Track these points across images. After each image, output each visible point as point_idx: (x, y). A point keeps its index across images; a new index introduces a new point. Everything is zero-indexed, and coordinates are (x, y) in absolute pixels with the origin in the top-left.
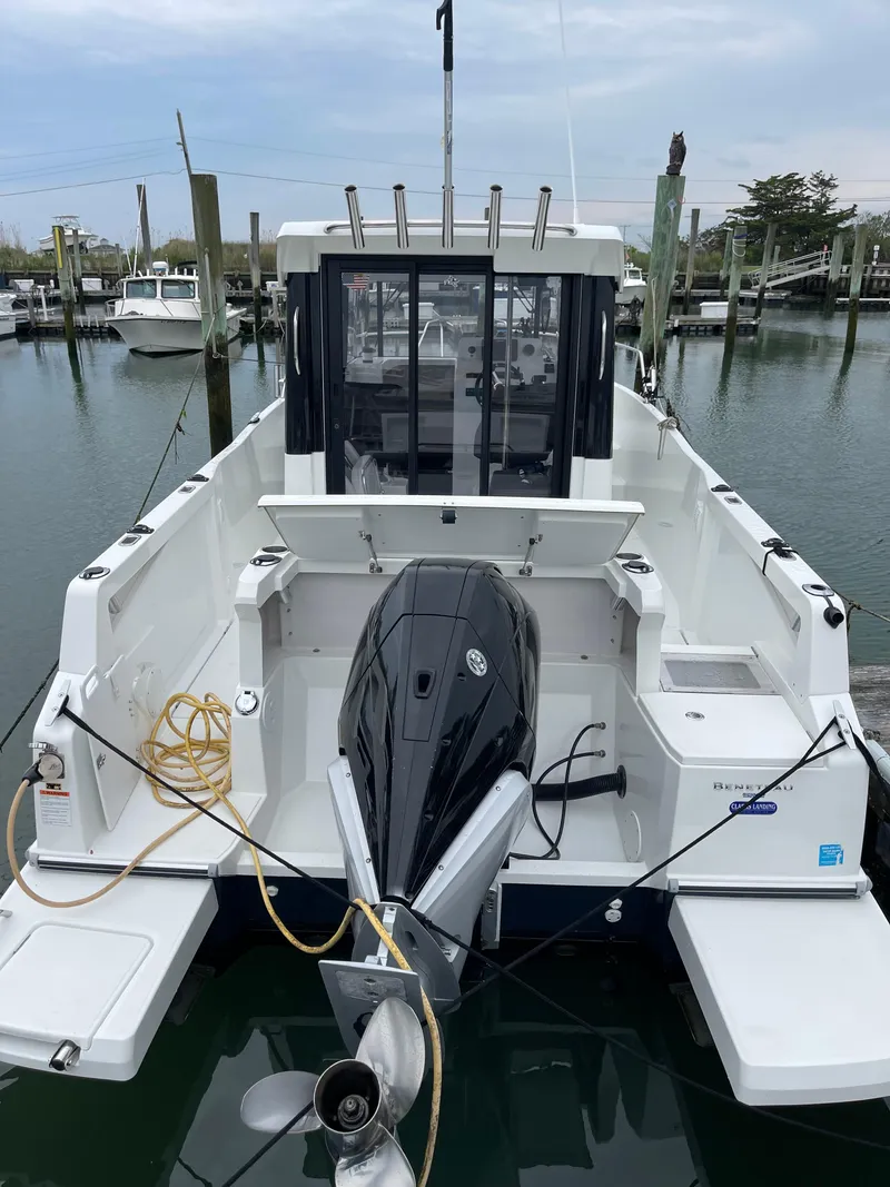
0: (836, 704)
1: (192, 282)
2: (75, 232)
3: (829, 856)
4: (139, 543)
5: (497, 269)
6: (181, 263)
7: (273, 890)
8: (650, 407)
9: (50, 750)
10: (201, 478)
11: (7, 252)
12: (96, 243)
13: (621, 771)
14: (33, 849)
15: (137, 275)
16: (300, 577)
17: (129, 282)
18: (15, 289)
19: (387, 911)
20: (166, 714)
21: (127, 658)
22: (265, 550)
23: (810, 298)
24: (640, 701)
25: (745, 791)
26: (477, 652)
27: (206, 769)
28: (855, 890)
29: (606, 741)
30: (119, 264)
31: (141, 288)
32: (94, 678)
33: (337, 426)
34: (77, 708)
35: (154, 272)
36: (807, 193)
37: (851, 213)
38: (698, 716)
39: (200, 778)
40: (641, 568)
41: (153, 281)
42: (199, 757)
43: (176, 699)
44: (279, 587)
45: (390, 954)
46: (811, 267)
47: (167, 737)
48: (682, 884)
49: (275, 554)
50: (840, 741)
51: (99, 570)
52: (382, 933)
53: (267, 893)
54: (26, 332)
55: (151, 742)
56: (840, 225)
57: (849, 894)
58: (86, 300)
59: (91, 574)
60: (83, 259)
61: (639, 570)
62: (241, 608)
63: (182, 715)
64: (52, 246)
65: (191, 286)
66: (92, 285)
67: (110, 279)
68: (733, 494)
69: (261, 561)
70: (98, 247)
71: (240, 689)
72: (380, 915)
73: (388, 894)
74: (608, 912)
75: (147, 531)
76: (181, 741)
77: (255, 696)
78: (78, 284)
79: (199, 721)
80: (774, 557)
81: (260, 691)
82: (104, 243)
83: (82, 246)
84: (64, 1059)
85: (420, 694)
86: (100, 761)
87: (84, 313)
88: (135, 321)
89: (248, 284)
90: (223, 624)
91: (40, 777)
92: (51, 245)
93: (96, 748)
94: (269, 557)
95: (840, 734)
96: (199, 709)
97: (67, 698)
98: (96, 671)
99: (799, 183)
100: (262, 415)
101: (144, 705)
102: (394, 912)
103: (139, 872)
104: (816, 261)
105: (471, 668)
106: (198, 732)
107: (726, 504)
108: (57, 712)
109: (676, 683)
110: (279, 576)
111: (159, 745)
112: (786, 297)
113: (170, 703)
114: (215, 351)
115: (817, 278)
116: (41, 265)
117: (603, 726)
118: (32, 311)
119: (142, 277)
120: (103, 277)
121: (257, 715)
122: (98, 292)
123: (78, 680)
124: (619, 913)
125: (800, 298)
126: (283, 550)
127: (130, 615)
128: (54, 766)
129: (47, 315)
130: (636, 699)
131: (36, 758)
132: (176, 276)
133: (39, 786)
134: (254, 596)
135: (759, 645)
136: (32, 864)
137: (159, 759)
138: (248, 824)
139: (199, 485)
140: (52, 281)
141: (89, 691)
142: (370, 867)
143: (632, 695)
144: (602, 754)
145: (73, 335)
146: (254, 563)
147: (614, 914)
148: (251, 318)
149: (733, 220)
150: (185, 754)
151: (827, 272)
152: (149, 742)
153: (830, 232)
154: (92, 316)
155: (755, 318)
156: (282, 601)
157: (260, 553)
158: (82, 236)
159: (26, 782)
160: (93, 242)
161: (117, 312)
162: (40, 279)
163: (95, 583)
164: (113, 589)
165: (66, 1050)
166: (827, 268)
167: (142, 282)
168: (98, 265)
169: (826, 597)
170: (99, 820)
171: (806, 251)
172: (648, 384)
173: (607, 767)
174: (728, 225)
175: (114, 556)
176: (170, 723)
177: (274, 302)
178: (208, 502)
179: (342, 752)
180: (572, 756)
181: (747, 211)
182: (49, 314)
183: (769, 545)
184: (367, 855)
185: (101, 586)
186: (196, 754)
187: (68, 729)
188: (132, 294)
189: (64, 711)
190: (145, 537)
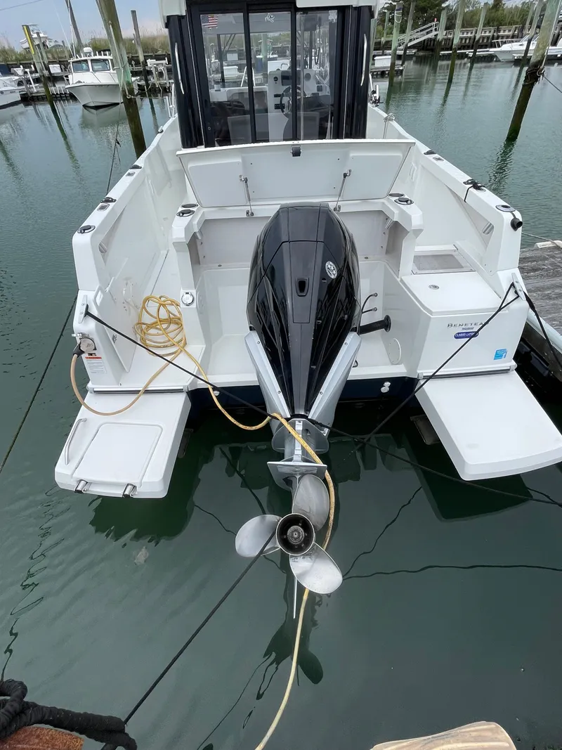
0: (513, 275)
1: (107, 60)
2: (38, 34)
3: (499, 355)
4: (110, 208)
5: (299, 6)
6: (99, 48)
7: (217, 393)
8: (376, 109)
9: (84, 336)
10: (137, 167)
11: (4, 52)
12: (52, 44)
13: (387, 318)
14: (90, 385)
15: (77, 58)
16: (207, 223)
17: (73, 62)
18: (15, 74)
19: (297, 423)
20: (144, 307)
21: (116, 278)
22: (184, 207)
23: (426, 53)
24: (402, 280)
25: (463, 327)
26: (331, 263)
27: (171, 335)
28: (509, 370)
29: (378, 303)
30: (67, 54)
31: (80, 66)
32: (100, 292)
33: (209, 128)
34: (94, 312)
35: (86, 55)
38: (436, 287)
39: (169, 341)
40: (407, 201)
41: (86, 61)
42: (167, 328)
43: (147, 299)
44: (196, 230)
45: (303, 449)
46: (428, 33)
47: (147, 319)
48: (424, 375)
49: (191, 209)
50: (516, 296)
51: (89, 228)
52: (296, 436)
53: (214, 394)
54: (27, 99)
55: (140, 323)
56: (443, 5)
57: (506, 371)
58: (54, 79)
59: (84, 230)
60: (46, 53)
61: (405, 203)
62: (177, 245)
63: (152, 307)
64: (28, 46)
65: (107, 62)
66: (55, 69)
67: (64, 64)
68: (437, 156)
69: (183, 214)
70: (54, 47)
71: (183, 292)
72: (293, 426)
73: (296, 413)
74: (383, 388)
75: (113, 201)
76: (154, 320)
77: (192, 295)
78: (48, 69)
79: (162, 310)
80: (473, 190)
81: (194, 292)
82: (57, 44)
83: (44, 45)
84: (130, 492)
85: (300, 294)
86: (114, 338)
87: (55, 86)
88: (81, 87)
89: (138, 63)
90: (164, 252)
91: (83, 352)
92: (26, 45)
93: (110, 333)
94: (187, 211)
95: (516, 292)
96: (161, 305)
97: (87, 306)
98: (100, 289)
100: (165, 128)
101: (132, 303)
102: (301, 423)
103: (147, 392)
104: (429, 29)
105: (329, 274)
106: (163, 314)
107: (435, 161)
108: (83, 315)
109: (419, 269)
110: (195, 222)
111: (144, 324)
112: (415, 53)
113: (144, 302)
114: (127, 93)
115: (430, 40)
116: (25, 57)
117: (376, 295)
118: (27, 87)
119: (79, 59)
120: (60, 63)
121: (194, 305)
122: (59, 73)
123: (91, 295)
124: (389, 389)
125: (421, 54)
126: (194, 206)
127: (113, 252)
128: (89, 345)
129: (36, 89)
130: (399, 280)
131: (78, 341)
132: (98, 57)
133: (83, 356)
134: (183, 236)
135: (458, 243)
136: (91, 393)
137: (145, 331)
138: (199, 362)
139: (137, 171)
140: (32, 66)
141: (98, 301)
142: (281, 396)
143: (396, 278)
144: (375, 310)
145: (52, 99)
146: (179, 215)
147: (386, 388)
148: (143, 83)
149: (388, 5)
150: (158, 327)
151: (436, 35)
152: (138, 324)
153: (438, 10)
154: (59, 88)
155: (402, 65)
156: (198, 238)
157: (181, 209)
158: (43, 37)
159: (76, 355)
160: (51, 43)
161: (71, 82)
162: (26, 66)
163: (87, 236)
164: (101, 237)
165: (129, 487)
166: (436, 33)
167: (80, 62)
168: (56, 56)
169: (511, 212)
170: (121, 368)
171: (424, 23)
172: (375, 95)
173: (378, 317)
174: (385, 9)
175: (96, 218)
176: (147, 312)
177: (154, 72)
178: (144, 181)
179: (251, 329)
182: (36, 87)
183: (470, 183)
184: (278, 389)
185: (92, 237)
186: (165, 326)
187: (92, 324)
188: (76, 70)
189: (87, 314)
190: (112, 204)
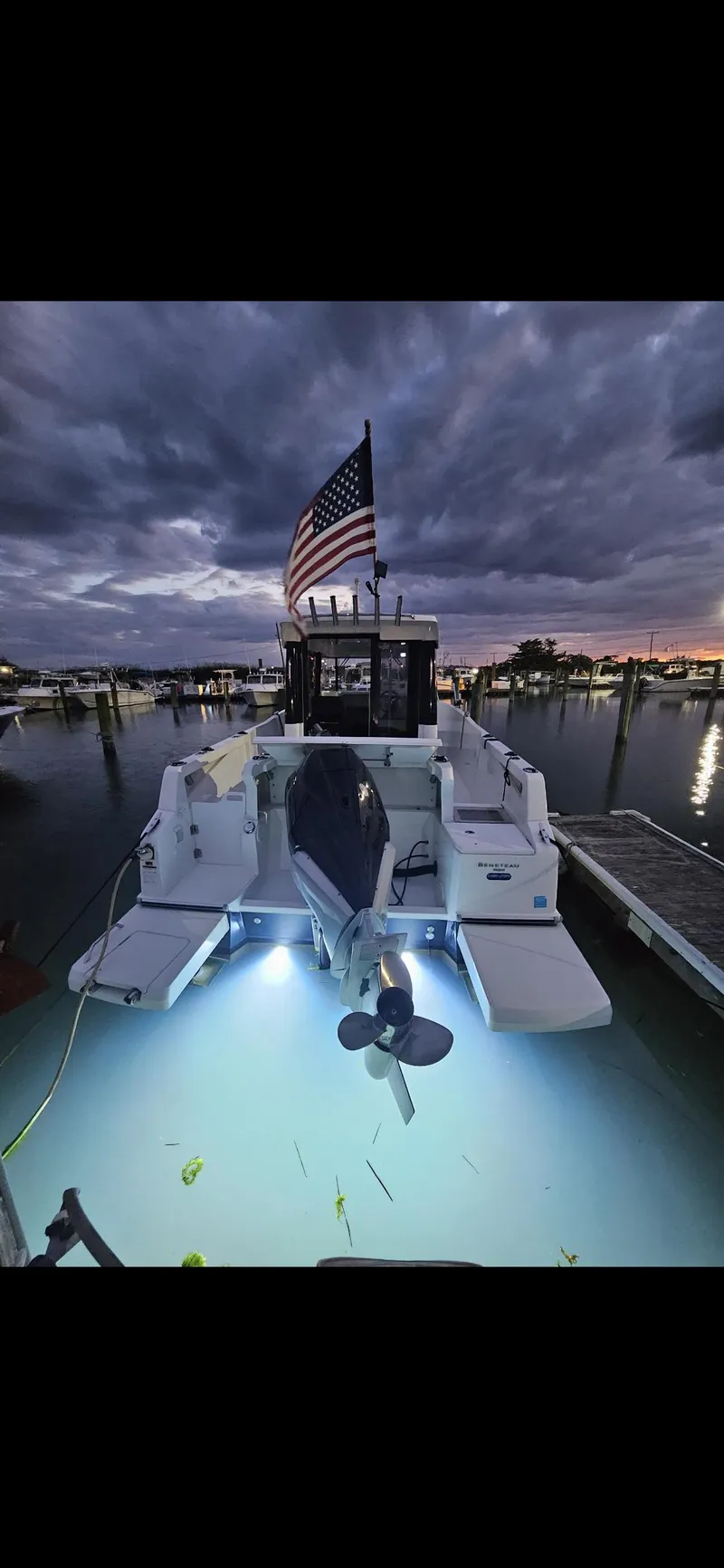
3: (540, 903)
5: (382, 638)
7: (258, 920)
9: (147, 845)
10: (243, 733)
13: (435, 862)
14: (139, 896)
24: (443, 829)
25: (494, 867)
28: (553, 921)
29: (429, 849)
36: (543, 647)
37: (563, 655)
38: (471, 832)
40: (442, 759)
48: (463, 917)
49: (265, 756)
51: (183, 763)
57: (550, 923)
59: (179, 764)
61: (441, 761)
71: (247, 820)
74: (427, 934)
75: (211, 750)
77: (254, 824)
81: (257, 822)
84: (132, 998)
94: (261, 756)
99: (540, 643)
108: (152, 827)
109: (462, 819)
117: (427, 842)
121: (254, 834)
124: (433, 935)
126: (268, 754)
128: (147, 852)
130: (441, 828)
132: (270, 675)
136: (138, 904)
139: (242, 736)
143: (440, 826)
144: (425, 855)
146: (254, 759)
147: (430, 935)
153: (552, 661)
163: (179, 769)
164: (188, 772)
173: (429, 862)
175: (192, 759)
180: (411, 857)
181: (517, 655)
185: (184, 769)
